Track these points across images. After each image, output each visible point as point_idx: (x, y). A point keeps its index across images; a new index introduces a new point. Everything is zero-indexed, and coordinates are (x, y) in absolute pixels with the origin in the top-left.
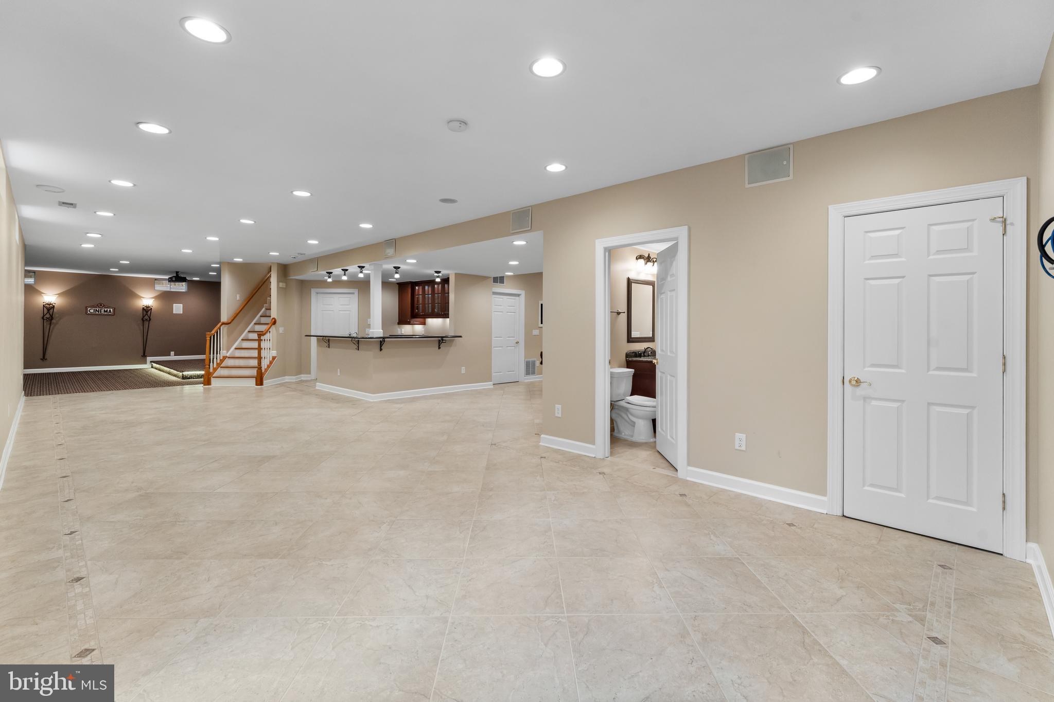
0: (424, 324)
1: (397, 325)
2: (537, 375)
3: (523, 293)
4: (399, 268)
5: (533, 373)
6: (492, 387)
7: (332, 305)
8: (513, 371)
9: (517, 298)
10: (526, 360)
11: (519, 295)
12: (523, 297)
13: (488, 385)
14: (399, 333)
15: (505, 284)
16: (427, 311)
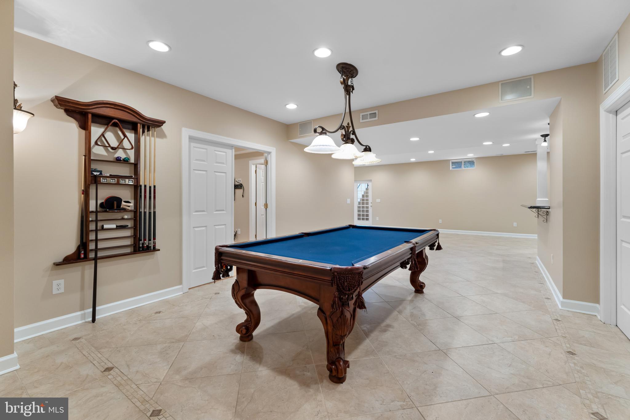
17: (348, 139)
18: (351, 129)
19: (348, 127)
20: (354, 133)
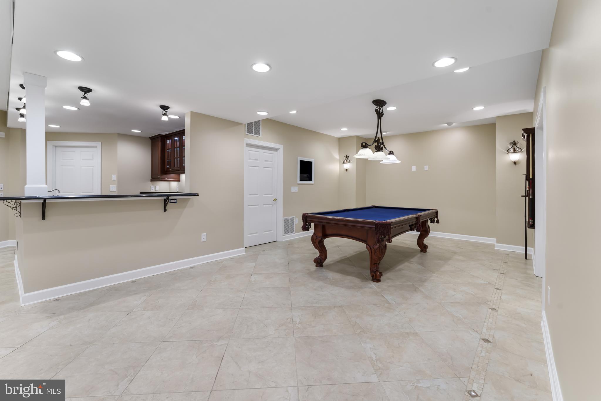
0: (178, 180)
1: (150, 182)
2: (296, 233)
3: (281, 147)
4: (89, 90)
5: (292, 231)
6: (245, 253)
7: (72, 159)
8: (271, 231)
9: (275, 153)
10: (284, 218)
11: (277, 150)
12: (281, 151)
13: (240, 252)
14: (153, 190)
15: (261, 136)
16: (176, 166)
17: (378, 149)
18: (381, 141)
19: (379, 140)
20: (383, 143)
